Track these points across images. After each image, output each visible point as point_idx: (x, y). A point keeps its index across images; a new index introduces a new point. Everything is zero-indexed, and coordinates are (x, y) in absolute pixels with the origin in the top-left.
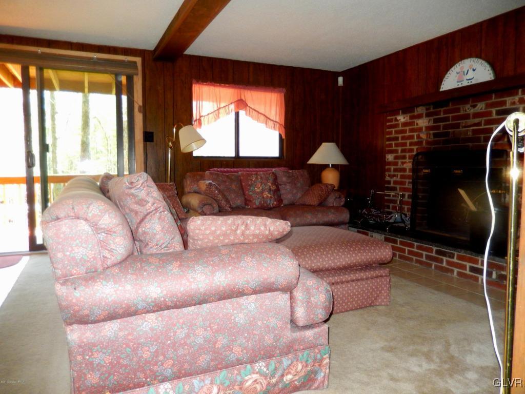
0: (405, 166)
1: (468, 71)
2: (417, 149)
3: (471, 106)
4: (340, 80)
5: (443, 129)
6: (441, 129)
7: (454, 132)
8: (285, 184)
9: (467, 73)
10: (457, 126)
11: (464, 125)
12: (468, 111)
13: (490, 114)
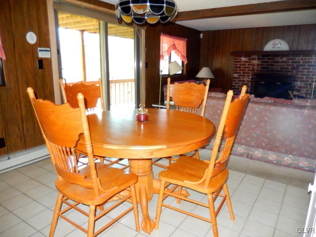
0: (244, 79)
1: (278, 44)
2: (252, 73)
3: (280, 58)
6: (265, 66)
7: (271, 67)
10: (273, 65)
11: (276, 65)
12: (279, 60)
13: (289, 62)
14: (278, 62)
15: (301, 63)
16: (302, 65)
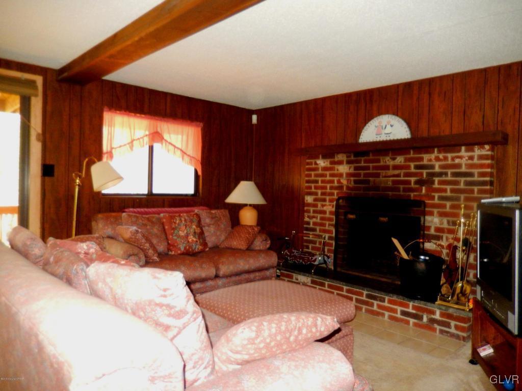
0: (325, 208)
1: (386, 126)
2: (337, 194)
3: (391, 158)
4: (254, 118)
5: (364, 177)
6: (362, 176)
7: (374, 180)
8: (209, 225)
9: (385, 128)
10: (378, 175)
11: (384, 175)
12: (388, 163)
13: (408, 167)
14: (386, 168)
15: (437, 169)
16: (440, 175)
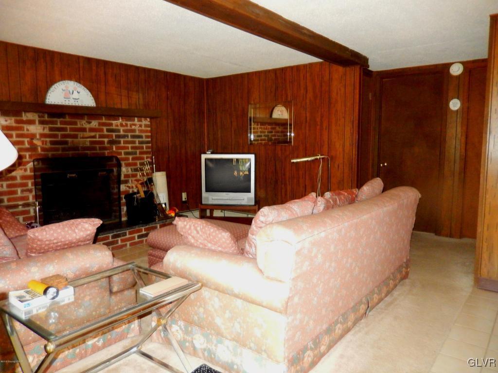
1: (73, 91)
3: (87, 122)
5: (61, 138)
6: (60, 138)
7: (73, 141)
9: (73, 93)
10: (75, 136)
11: (82, 136)
12: (85, 126)
13: (102, 130)
14: (84, 130)
